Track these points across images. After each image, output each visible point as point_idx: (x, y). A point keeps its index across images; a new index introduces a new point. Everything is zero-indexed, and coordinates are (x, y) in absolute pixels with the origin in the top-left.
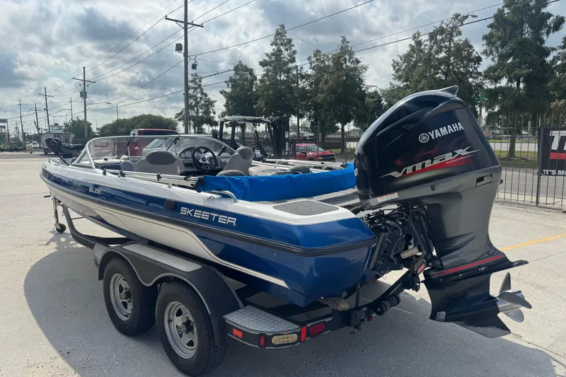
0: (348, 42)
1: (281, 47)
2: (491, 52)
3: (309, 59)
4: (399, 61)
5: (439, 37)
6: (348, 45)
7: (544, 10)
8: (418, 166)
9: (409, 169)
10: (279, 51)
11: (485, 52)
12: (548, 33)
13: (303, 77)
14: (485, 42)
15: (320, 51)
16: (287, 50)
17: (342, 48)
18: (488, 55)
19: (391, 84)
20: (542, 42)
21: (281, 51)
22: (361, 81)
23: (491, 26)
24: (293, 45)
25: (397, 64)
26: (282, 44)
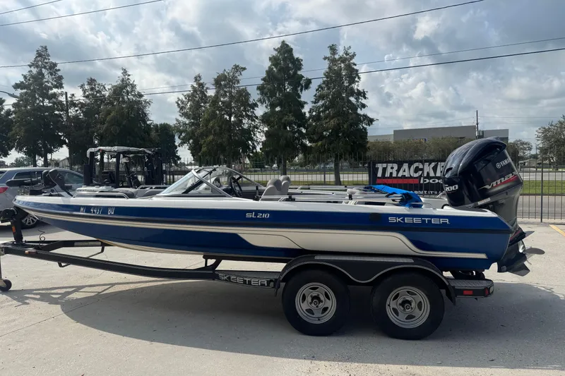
0: (129, 75)
1: (44, 70)
2: (264, 101)
3: (82, 86)
4: (184, 99)
5: (223, 83)
6: (129, 77)
7: (299, 73)
8: (499, 182)
9: (494, 184)
10: (40, 73)
11: (260, 101)
12: (301, 90)
13: (74, 105)
14: (259, 92)
15: (94, 80)
16: (51, 74)
17: (123, 80)
18: (262, 103)
19: (177, 120)
20: (300, 97)
21: (43, 75)
22: (145, 115)
23: (264, 79)
24: (59, 70)
25: (183, 102)
26: (45, 67)
